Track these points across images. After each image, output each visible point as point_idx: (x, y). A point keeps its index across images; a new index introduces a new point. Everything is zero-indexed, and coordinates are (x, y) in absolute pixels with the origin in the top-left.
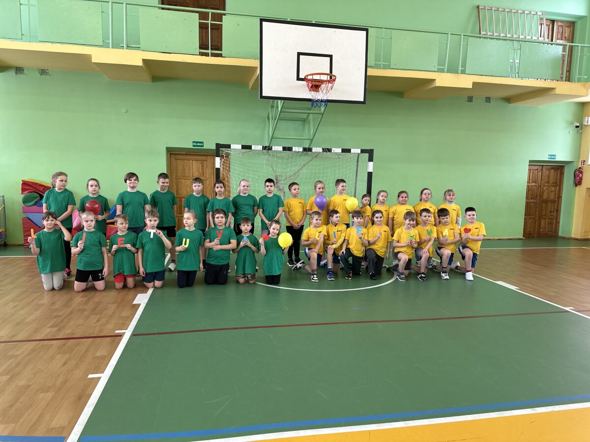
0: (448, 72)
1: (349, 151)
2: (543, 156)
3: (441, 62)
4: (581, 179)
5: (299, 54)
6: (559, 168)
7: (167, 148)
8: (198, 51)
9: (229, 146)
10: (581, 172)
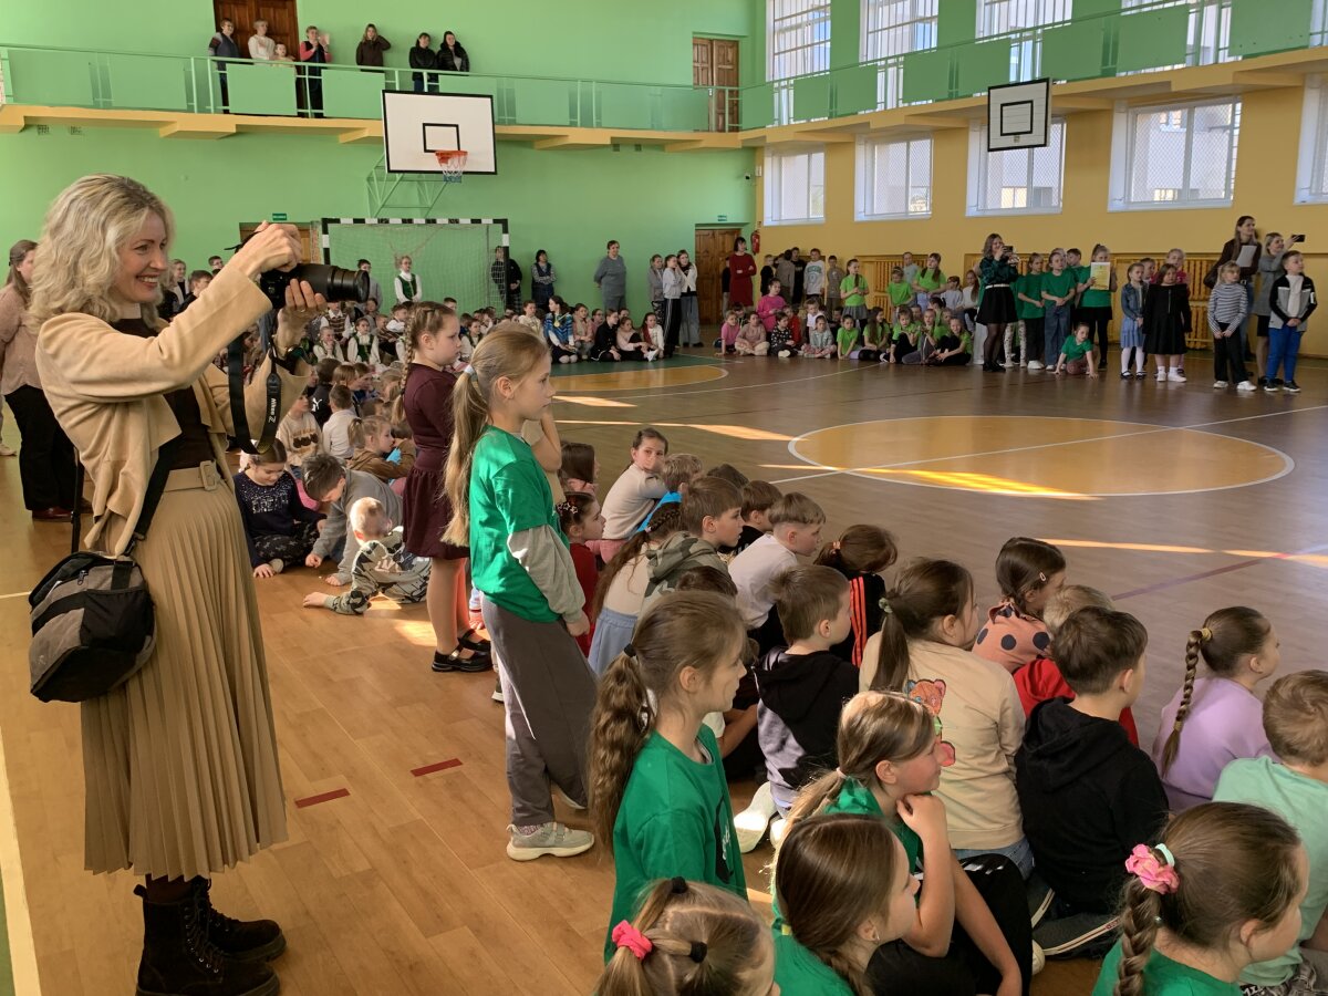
0: (582, 126)
1: (479, 221)
2: (711, 217)
3: (573, 114)
4: (758, 245)
5: (424, 125)
6: (735, 233)
7: (241, 225)
8: (295, 111)
9: (337, 221)
10: (758, 237)
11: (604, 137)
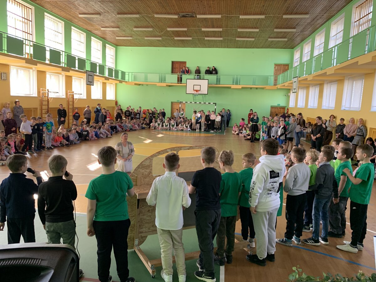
1: (210, 103)
2: (275, 104)
3: (233, 82)
5: (194, 85)
6: (283, 108)
7: (171, 102)
10: (288, 109)
11: (239, 87)
